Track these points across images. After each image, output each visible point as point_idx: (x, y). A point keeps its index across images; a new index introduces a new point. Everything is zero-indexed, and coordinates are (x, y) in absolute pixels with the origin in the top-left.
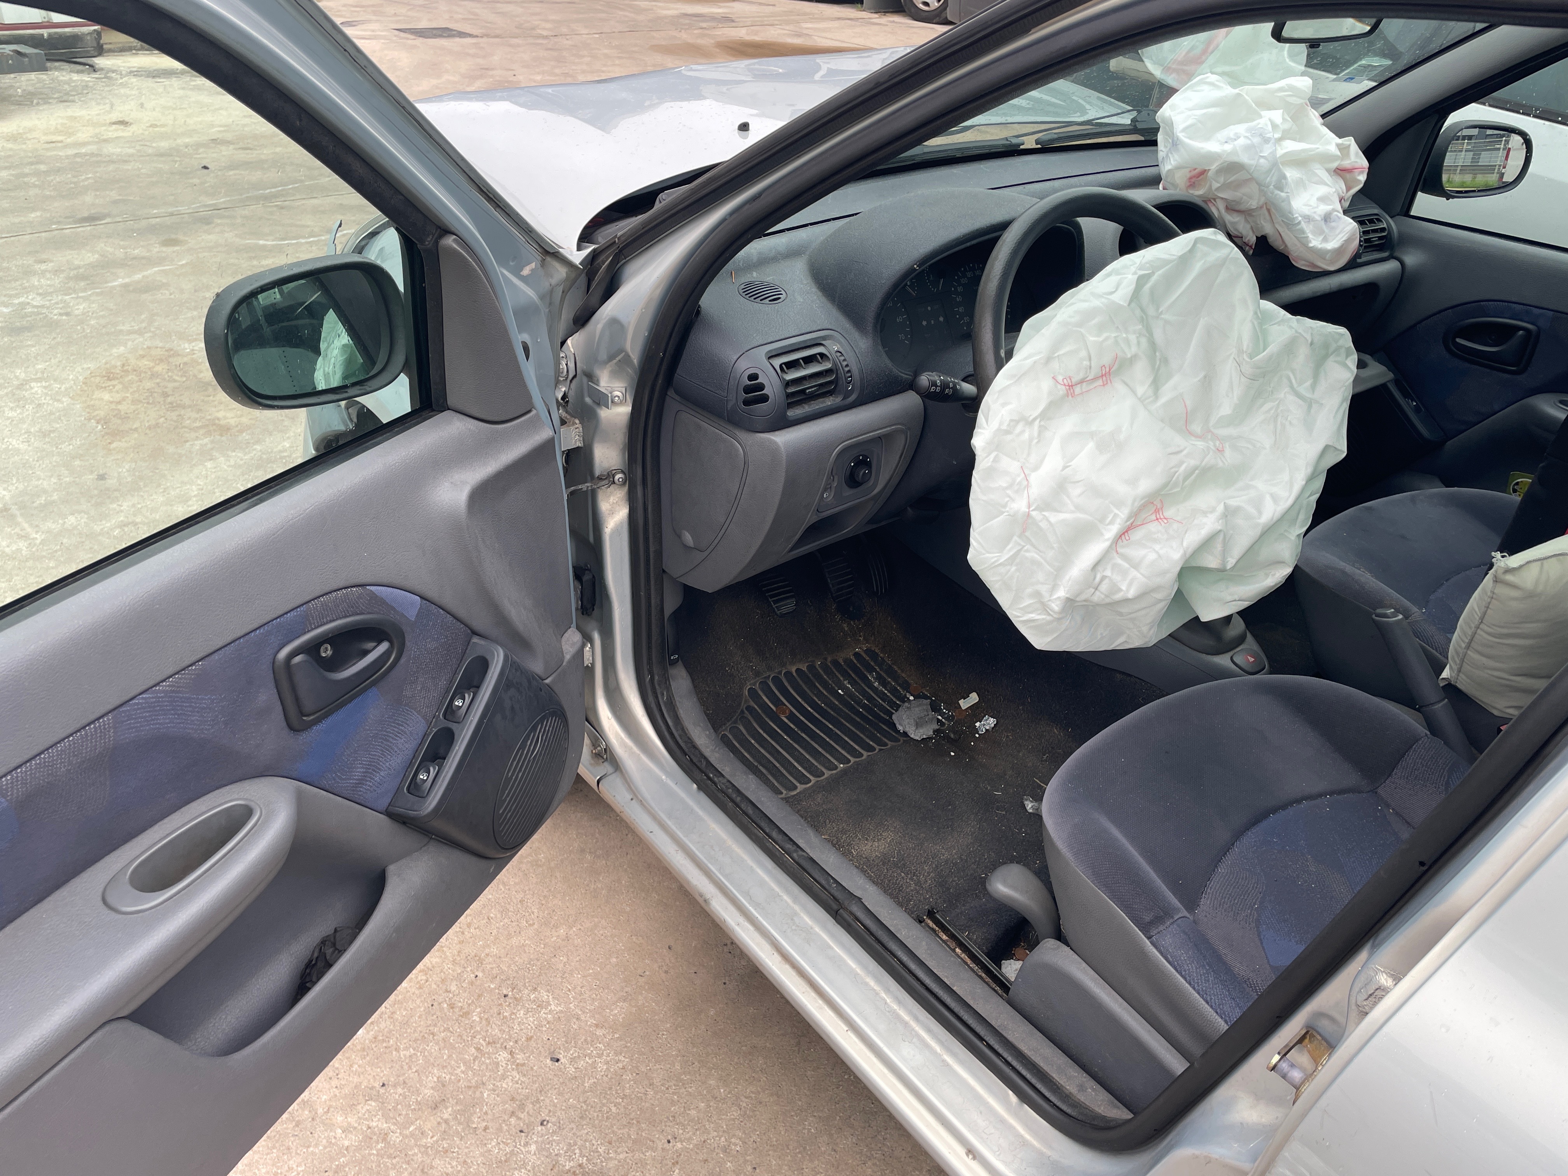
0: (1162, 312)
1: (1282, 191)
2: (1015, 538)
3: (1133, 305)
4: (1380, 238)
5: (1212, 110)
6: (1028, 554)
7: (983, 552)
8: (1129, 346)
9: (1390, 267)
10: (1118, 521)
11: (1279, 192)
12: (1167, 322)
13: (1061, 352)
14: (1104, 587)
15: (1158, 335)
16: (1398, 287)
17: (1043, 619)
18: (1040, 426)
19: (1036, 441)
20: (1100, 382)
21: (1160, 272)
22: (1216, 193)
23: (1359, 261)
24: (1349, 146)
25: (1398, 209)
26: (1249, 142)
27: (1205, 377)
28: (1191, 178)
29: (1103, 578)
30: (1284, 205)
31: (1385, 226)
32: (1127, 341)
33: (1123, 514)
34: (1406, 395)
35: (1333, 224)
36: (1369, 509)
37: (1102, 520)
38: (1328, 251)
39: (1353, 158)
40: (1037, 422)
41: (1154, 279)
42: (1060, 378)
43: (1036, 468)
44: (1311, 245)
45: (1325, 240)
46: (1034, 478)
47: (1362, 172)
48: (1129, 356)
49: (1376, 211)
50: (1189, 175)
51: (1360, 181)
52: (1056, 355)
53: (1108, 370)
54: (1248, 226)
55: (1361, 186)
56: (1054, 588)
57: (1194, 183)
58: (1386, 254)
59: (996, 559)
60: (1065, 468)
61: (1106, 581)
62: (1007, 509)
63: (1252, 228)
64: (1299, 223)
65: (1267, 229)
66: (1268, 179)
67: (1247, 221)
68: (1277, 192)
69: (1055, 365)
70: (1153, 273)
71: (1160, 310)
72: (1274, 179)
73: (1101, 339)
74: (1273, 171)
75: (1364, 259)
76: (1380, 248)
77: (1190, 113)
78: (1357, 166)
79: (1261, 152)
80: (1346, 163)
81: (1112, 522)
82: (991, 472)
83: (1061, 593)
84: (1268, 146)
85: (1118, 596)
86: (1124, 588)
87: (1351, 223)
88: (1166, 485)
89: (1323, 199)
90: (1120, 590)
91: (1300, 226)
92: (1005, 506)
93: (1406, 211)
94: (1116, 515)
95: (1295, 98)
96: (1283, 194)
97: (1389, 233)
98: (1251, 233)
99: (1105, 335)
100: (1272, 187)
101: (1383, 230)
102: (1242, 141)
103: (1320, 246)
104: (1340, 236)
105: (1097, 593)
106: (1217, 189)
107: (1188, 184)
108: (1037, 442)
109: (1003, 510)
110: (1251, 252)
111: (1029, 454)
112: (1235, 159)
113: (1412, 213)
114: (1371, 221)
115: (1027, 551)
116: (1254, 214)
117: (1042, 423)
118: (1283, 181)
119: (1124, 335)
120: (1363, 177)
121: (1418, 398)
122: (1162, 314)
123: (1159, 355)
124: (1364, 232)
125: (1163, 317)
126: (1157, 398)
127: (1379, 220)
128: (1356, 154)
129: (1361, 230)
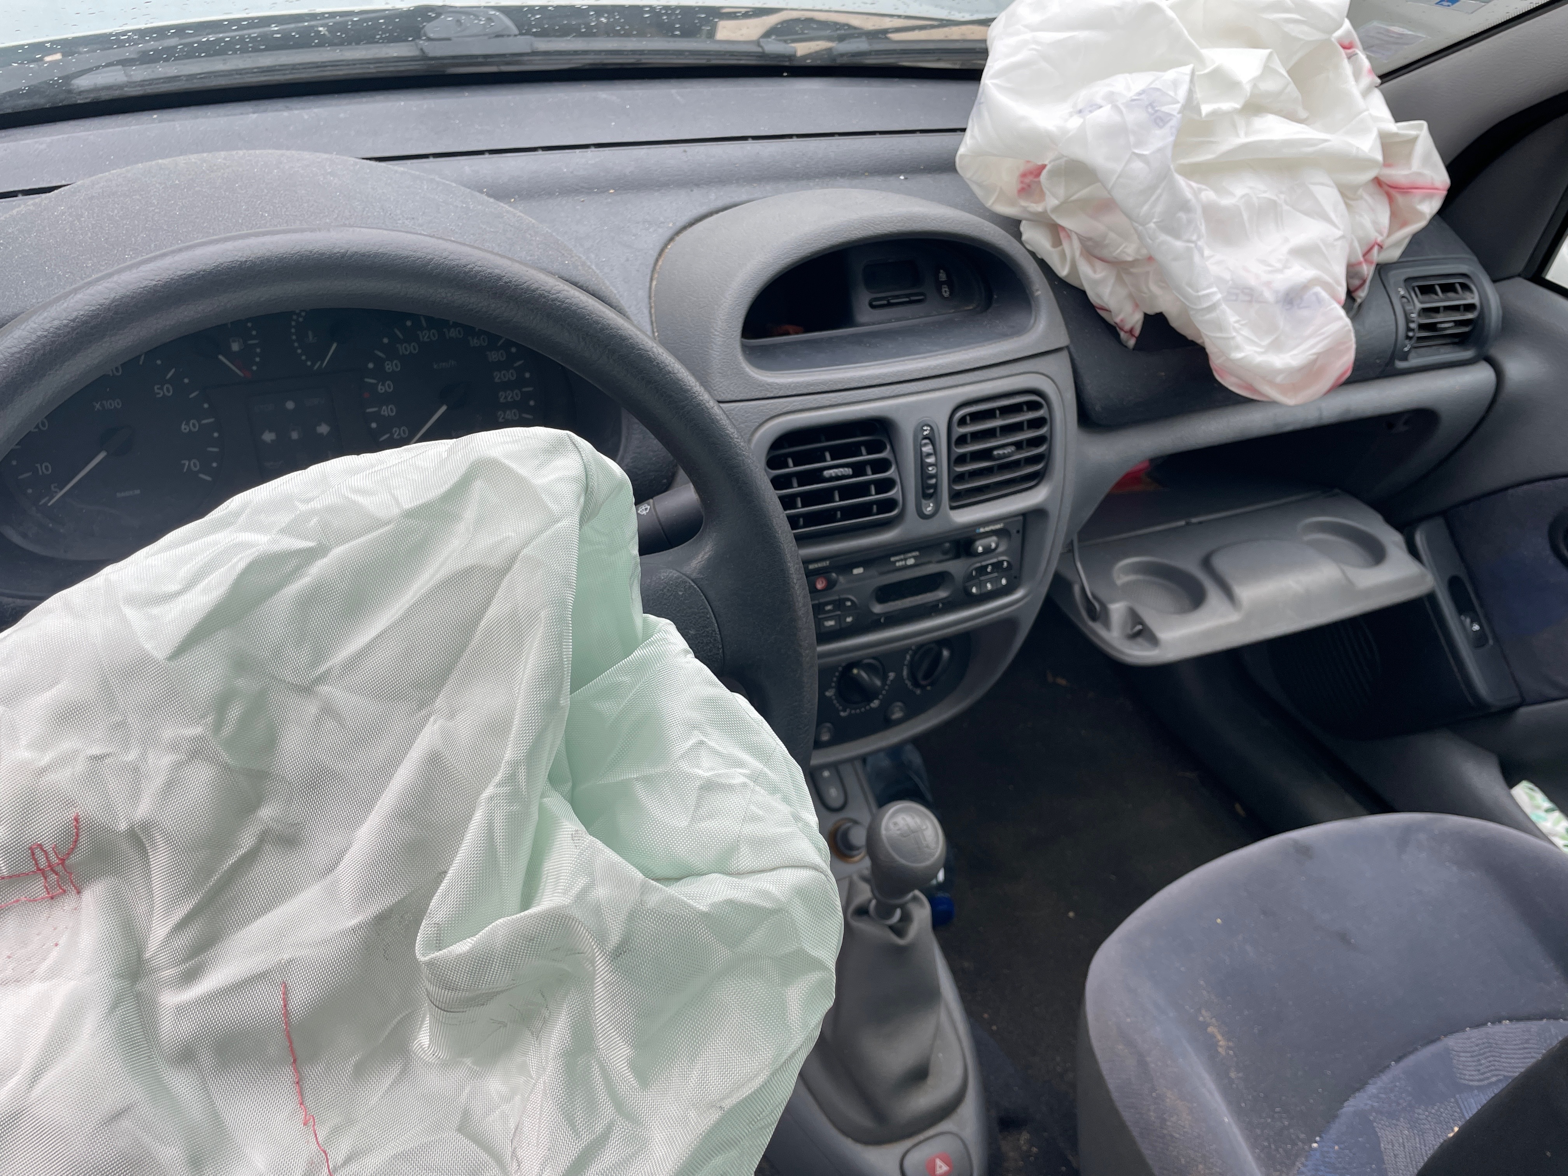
0: (328, 671)
1: (1177, 236)
4: (1459, 323)
5: (1082, 35)
8: (135, 795)
9: (1478, 376)
11: (1169, 239)
16: (1484, 418)
20: (38, 887)
21: (338, 552)
22: (1054, 217)
23: (1400, 365)
24: (1413, 140)
25: (1520, 266)
26: (1117, 118)
28: (1024, 175)
30: (1176, 268)
31: (1476, 300)
32: (135, 775)
34: (1465, 610)
35: (1305, 313)
38: (1280, 372)
39: (1416, 164)
44: (1237, 355)
45: (1277, 346)
47: (1430, 197)
49: (1463, 268)
50: (1022, 168)
51: (1421, 214)
53: (54, 858)
54: (1122, 292)
55: (1422, 224)
57: (1029, 186)
58: (1468, 354)
63: (1131, 296)
64: (1213, 308)
65: (1165, 304)
66: (1146, 208)
67: (1119, 279)
68: (1163, 237)
71: (323, 668)
72: (1159, 208)
74: (1159, 191)
75: (1414, 361)
76: (1460, 340)
77: (1028, 36)
78: (1420, 182)
79: (1140, 143)
80: (1399, 174)
84: (1158, 132)
87: (1340, 318)
89: (1303, 253)
91: (1213, 315)
93: (1537, 272)
95: (1306, 28)
96: (1179, 244)
97: (1481, 316)
98: (1128, 308)
100: (1152, 225)
101: (1470, 307)
102: (1104, 115)
103: (1259, 359)
104: (1312, 342)
106: (1056, 209)
107: (1020, 186)
110: (1132, 342)
112: (1078, 153)
113: (1553, 274)
114: (1448, 288)
116: (1133, 270)
118: (1182, 215)
119: (131, 756)
120: (1429, 207)
121: (1486, 616)
122: (321, 679)
123: (267, 813)
124: (1426, 311)
125: (324, 689)
126: (190, 976)
127: (1465, 287)
128: (1426, 159)
129: (1419, 306)
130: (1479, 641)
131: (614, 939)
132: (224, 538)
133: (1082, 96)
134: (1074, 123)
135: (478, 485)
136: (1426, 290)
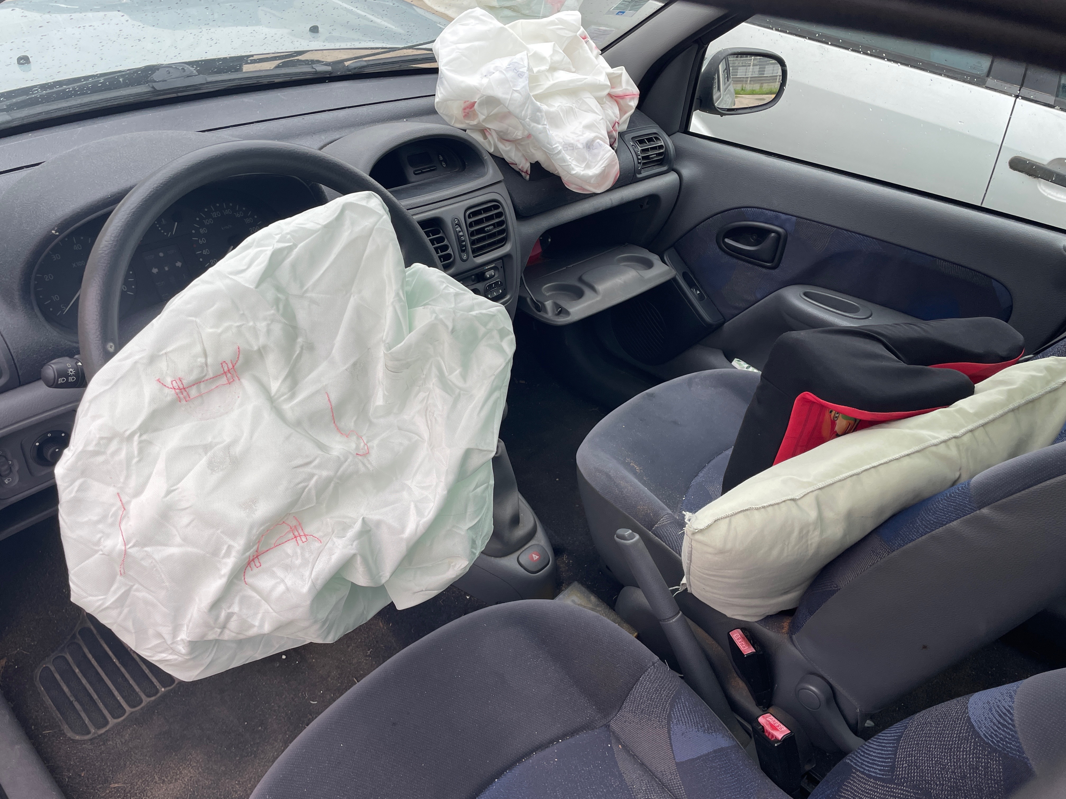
0: (307, 289)
1: (539, 123)
2: (119, 577)
3: (264, 286)
4: (658, 155)
5: (476, 43)
6: (137, 594)
7: (85, 595)
8: (256, 336)
9: (672, 178)
10: (234, 554)
11: (535, 124)
12: (312, 301)
13: (169, 349)
14: (233, 624)
15: (302, 317)
16: (678, 196)
17: (176, 660)
18: (140, 442)
19: (135, 460)
20: (224, 380)
21: (302, 244)
22: (484, 124)
23: (639, 176)
24: (620, 75)
25: (677, 127)
26: (503, 76)
27: (354, 364)
28: (465, 109)
29: (229, 616)
30: (541, 136)
31: (663, 144)
32: (254, 330)
33: (238, 545)
34: (691, 285)
35: (596, 151)
36: (651, 395)
37: (215, 553)
38: (591, 177)
39: (624, 85)
40: (136, 438)
41: (296, 251)
42: (168, 380)
43: (138, 493)
44: (574, 172)
45: (588, 166)
46: (134, 506)
47: (633, 99)
48: (256, 348)
49: (654, 131)
50: (463, 106)
51: (631, 106)
52: (163, 352)
53: (230, 366)
54: (520, 154)
55: (633, 111)
56: (176, 630)
57: (468, 113)
58: (665, 168)
59: (100, 603)
60: (169, 492)
61: (235, 618)
62: (101, 547)
63: (523, 156)
64: (560, 152)
65: (539, 157)
66: (523, 113)
67: (517, 149)
68: (533, 124)
69: (163, 365)
70: (295, 246)
71: (305, 288)
72: (529, 112)
73: (219, 330)
74: (527, 105)
75: (644, 174)
76: (660, 163)
77: (454, 46)
78: (628, 93)
79: (514, 86)
80: (618, 91)
81: (228, 554)
82: (77, 502)
83: (183, 635)
84: (521, 80)
85: (253, 632)
86: (257, 623)
87: (610, 150)
88: (293, 504)
89: (589, 127)
90: (252, 626)
91: (560, 156)
92: (98, 543)
93: (685, 129)
94: (230, 547)
95: (566, 32)
96: (540, 126)
97: (666, 150)
98: (523, 161)
99: (226, 324)
100: (528, 120)
101: (661, 147)
102: (497, 75)
103: (582, 173)
104: (601, 162)
105: (227, 632)
106: (484, 120)
107: (464, 114)
108: (139, 461)
109: (97, 548)
110: (528, 177)
111: (128, 477)
112: (490, 93)
113: (691, 130)
114: (650, 140)
115: (137, 590)
116: (522, 143)
117: (144, 437)
118: (538, 114)
119: (251, 324)
120: (634, 103)
121: (701, 287)
122: (306, 291)
123: (300, 340)
124: (643, 151)
125: (308, 295)
126: (292, 397)
127: (657, 139)
128: (627, 82)
129: (640, 149)
130: (701, 298)
131: (450, 327)
132: (252, 252)
133: (484, 70)
134: (485, 81)
135: (347, 212)
136: (641, 142)
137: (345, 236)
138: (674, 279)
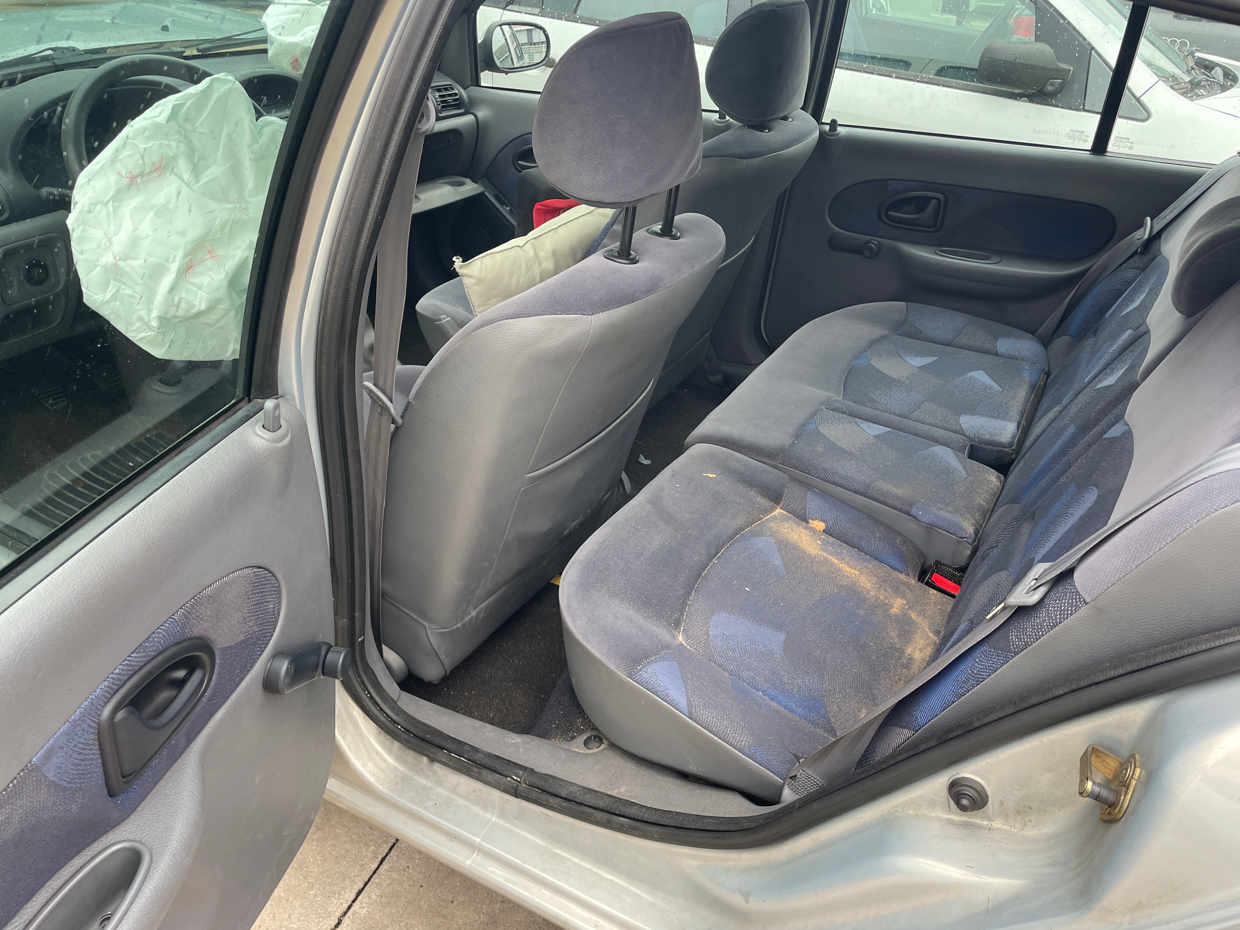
2: (112, 281)
3: (171, 123)
4: (454, 100)
6: (124, 292)
7: (93, 295)
8: (171, 149)
9: (469, 118)
10: (178, 259)
12: (200, 133)
13: (121, 157)
14: (183, 305)
15: (196, 142)
16: (478, 133)
17: (151, 335)
18: (113, 206)
19: (112, 215)
20: (155, 174)
21: (190, 102)
23: (441, 115)
25: (469, 82)
27: (232, 165)
29: (180, 300)
31: (457, 92)
32: (169, 146)
33: (180, 254)
34: (502, 203)
37: (167, 260)
40: (111, 203)
41: (186, 106)
42: (124, 174)
43: (116, 233)
46: (115, 240)
48: (171, 156)
49: (449, 83)
50: (290, 61)
52: (118, 158)
53: (159, 166)
56: (149, 312)
57: (295, 66)
58: (462, 111)
60: (135, 230)
61: (183, 302)
62: (100, 263)
69: (119, 166)
70: (185, 103)
71: (195, 126)
73: (149, 146)
75: (445, 114)
76: (458, 107)
81: (174, 261)
82: (81, 238)
83: (155, 314)
85: (195, 310)
86: (197, 303)
88: (207, 234)
90: (195, 306)
92: (97, 260)
93: (477, 83)
94: (175, 256)
97: (461, 98)
99: (151, 143)
101: (456, 94)
105: (180, 310)
107: (292, 67)
108: (114, 217)
109: (97, 263)
111: (109, 225)
113: (482, 84)
114: (446, 89)
115: (123, 289)
117: (115, 204)
119: (167, 143)
121: (511, 204)
122: (196, 128)
123: (197, 154)
124: (441, 96)
125: (198, 130)
126: (198, 181)
127: (452, 89)
129: (438, 94)
130: (511, 212)
133: (301, 33)
134: (302, 39)
135: (215, 83)
136: (439, 90)
137: (215, 96)
138: (482, 194)
